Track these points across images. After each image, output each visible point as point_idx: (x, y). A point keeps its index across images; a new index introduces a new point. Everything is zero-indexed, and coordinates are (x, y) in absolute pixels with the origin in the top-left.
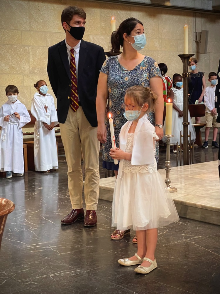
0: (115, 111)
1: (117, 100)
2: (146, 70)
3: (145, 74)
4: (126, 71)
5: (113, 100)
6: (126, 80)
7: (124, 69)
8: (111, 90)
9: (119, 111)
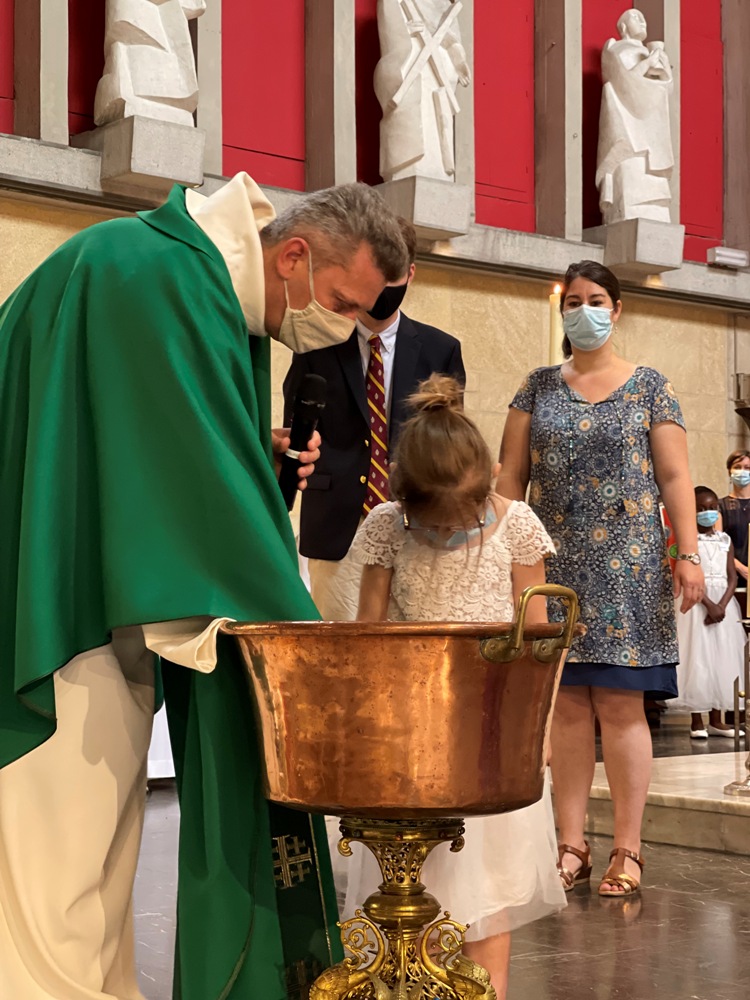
0: (549, 513)
1: (557, 484)
2: (639, 402)
3: (639, 414)
4: (584, 403)
5: (545, 484)
6: (584, 429)
7: (578, 398)
8: (541, 455)
9: (560, 513)
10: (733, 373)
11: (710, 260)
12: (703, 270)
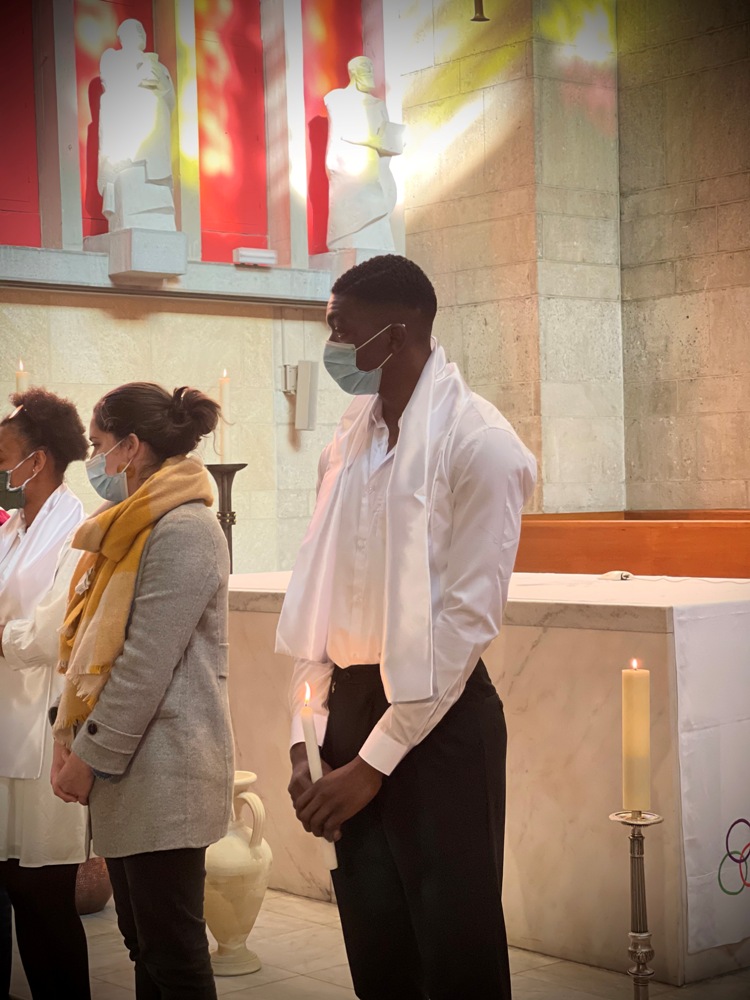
10: (281, 364)
11: (235, 260)
12: (230, 269)
